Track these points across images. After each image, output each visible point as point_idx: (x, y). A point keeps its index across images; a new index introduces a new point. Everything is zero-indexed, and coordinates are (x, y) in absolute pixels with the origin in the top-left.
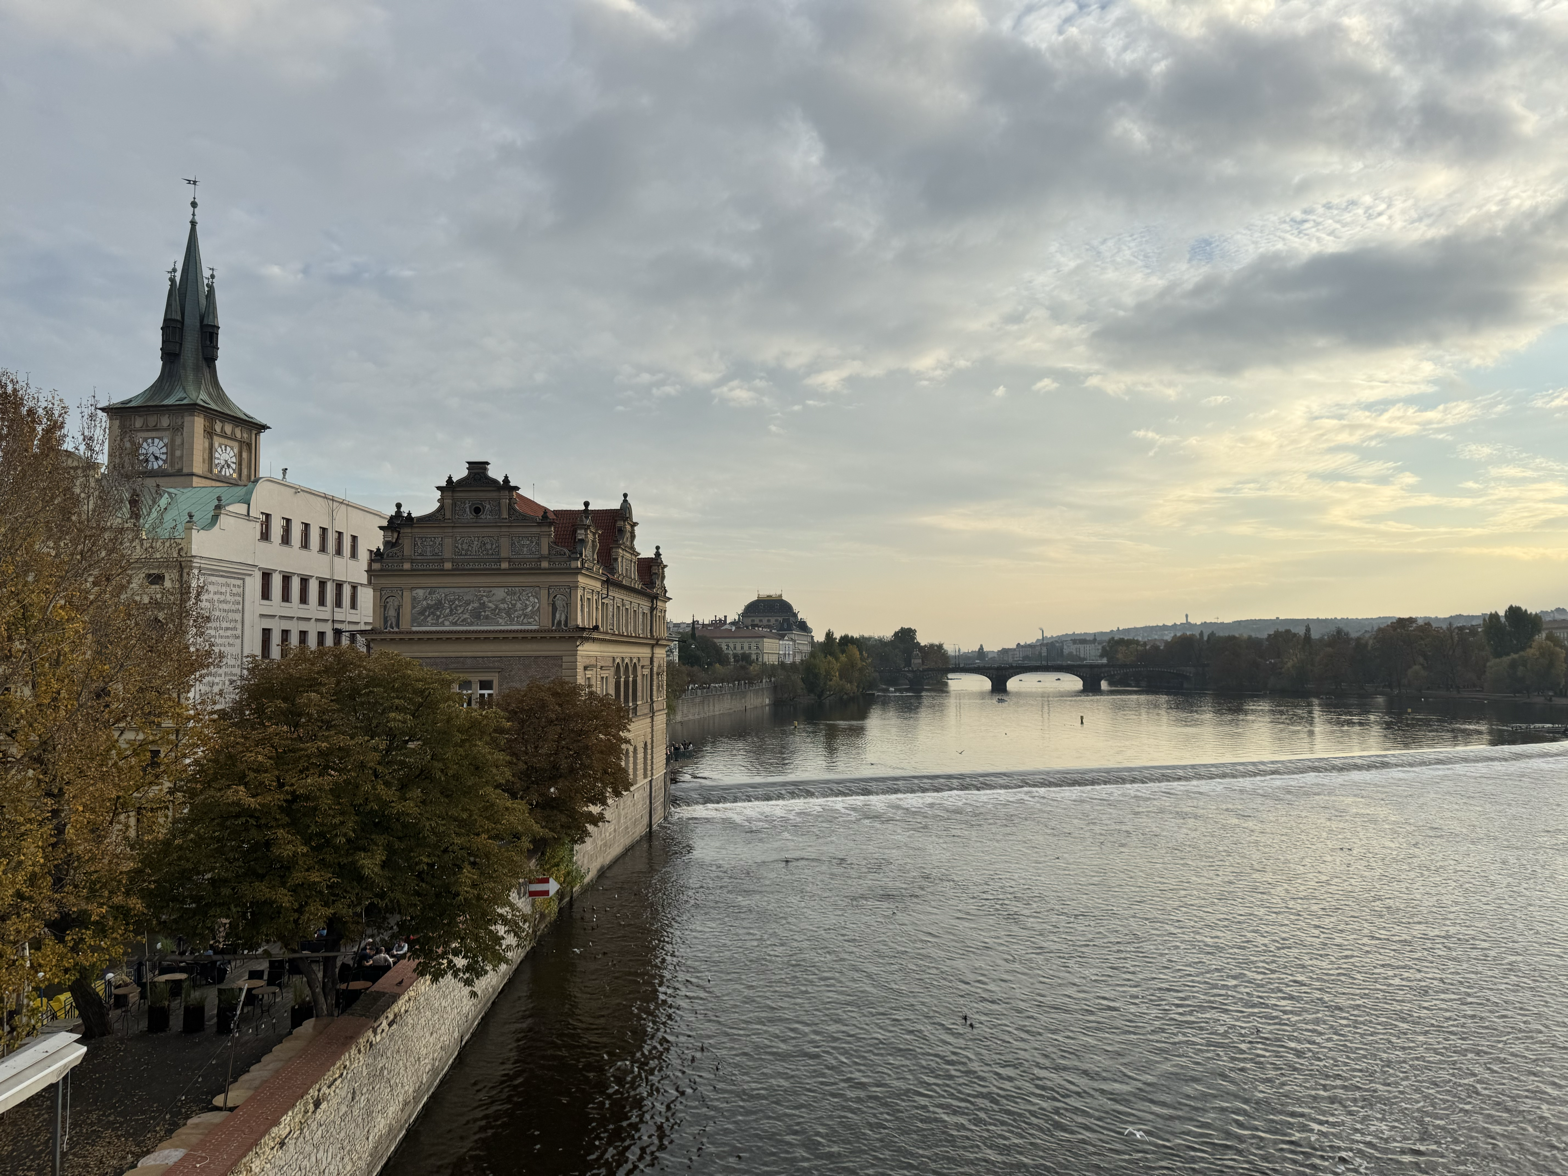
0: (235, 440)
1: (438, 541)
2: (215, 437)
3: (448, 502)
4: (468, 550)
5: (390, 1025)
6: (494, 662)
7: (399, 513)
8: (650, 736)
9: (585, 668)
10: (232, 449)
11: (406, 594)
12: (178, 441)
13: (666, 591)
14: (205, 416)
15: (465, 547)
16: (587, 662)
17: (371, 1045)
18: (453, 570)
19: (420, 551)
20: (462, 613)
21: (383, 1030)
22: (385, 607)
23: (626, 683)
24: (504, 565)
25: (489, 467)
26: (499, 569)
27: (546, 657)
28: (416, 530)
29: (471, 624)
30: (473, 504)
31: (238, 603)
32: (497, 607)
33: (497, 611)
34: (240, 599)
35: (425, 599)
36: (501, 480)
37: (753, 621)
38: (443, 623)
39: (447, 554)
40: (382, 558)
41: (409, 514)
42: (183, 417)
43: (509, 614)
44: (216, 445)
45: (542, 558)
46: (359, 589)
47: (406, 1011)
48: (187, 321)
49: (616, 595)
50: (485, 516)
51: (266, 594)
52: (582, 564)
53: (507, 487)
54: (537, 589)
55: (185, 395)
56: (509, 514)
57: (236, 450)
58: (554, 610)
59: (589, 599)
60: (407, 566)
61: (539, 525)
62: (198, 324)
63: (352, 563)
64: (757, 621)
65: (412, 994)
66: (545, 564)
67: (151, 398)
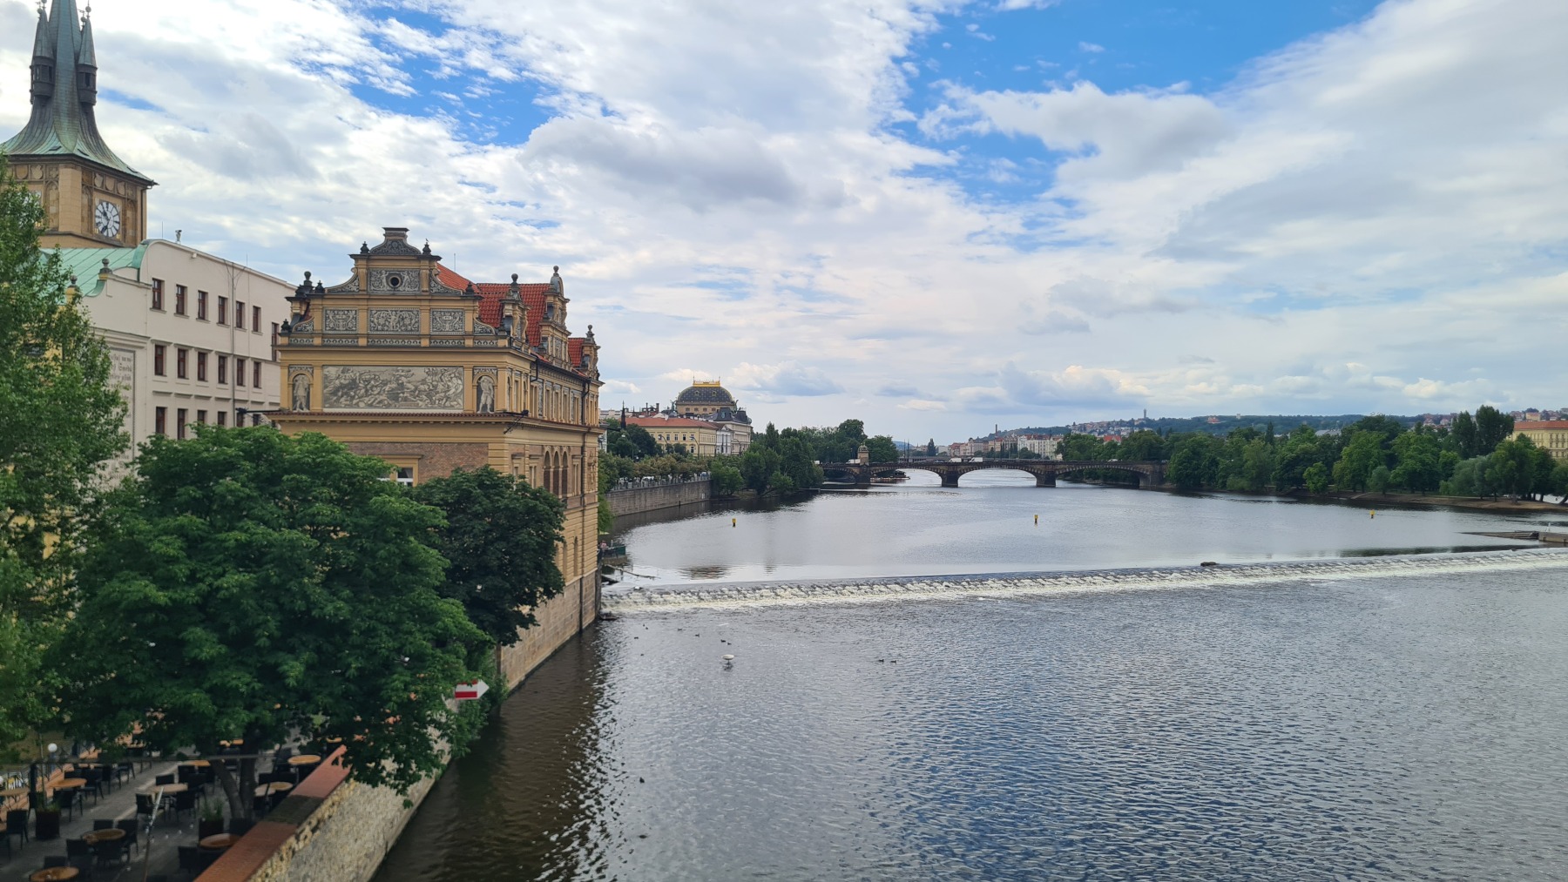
0: (117, 196)
1: (352, 314)
2: (95, 194)
3: (363, 271)
4: (384, 325)
5: (313, 831)
6: (413, 448)
7: (308, 283)
8: (581, 531)
9: (513, 457)
10: (114, 206)
11: (317, 372)
12: (52, 196)
13: (598, 375)
14: (83, 170)
15: (382, 321)
16: (515, 450)
17: (294, 852)
18: (368, 346)
19: (332, 325)
20: (378, 394)
21: (306, 837)
22: (294, 386)
23: (556, 473)
24: (425, 343)
25: (407, 233)
26: (419, 347)
27: (471, 444)
28: (326, 303)
29: (388, 406)
30: (390, 274)
31: (129, 378)
32: (416, 388)
33: (416, 392)
34: (131, 374)
35: (338, 378)
36: (420, 248)
37: (688, 409)
38: (357, 404)
39: (362, 327)
40: (290, 332)
41: (320, 284)
42: (57, 169)
43: (429, 396)
44: (97, 201)
45: (466, 336)
46: (264, 367)
47: (330, 817)
48: (60, 59)
49: (546, 378)
50: (404, 289)
51: (159, 370)
52: (510, 343)
53: (428, 256)
54: (461, 369)
55: (59, 144)
56: (430, 286)
57: (119, 208)
58: (479, 392)
59: (516, 381)
60: (317, 341)
61: (463, 299)
62: (73, 64)
63: (254, 337)
64: (692, 410)
65: (336, 798)
66: (469, 342)
67: (20, 146)
